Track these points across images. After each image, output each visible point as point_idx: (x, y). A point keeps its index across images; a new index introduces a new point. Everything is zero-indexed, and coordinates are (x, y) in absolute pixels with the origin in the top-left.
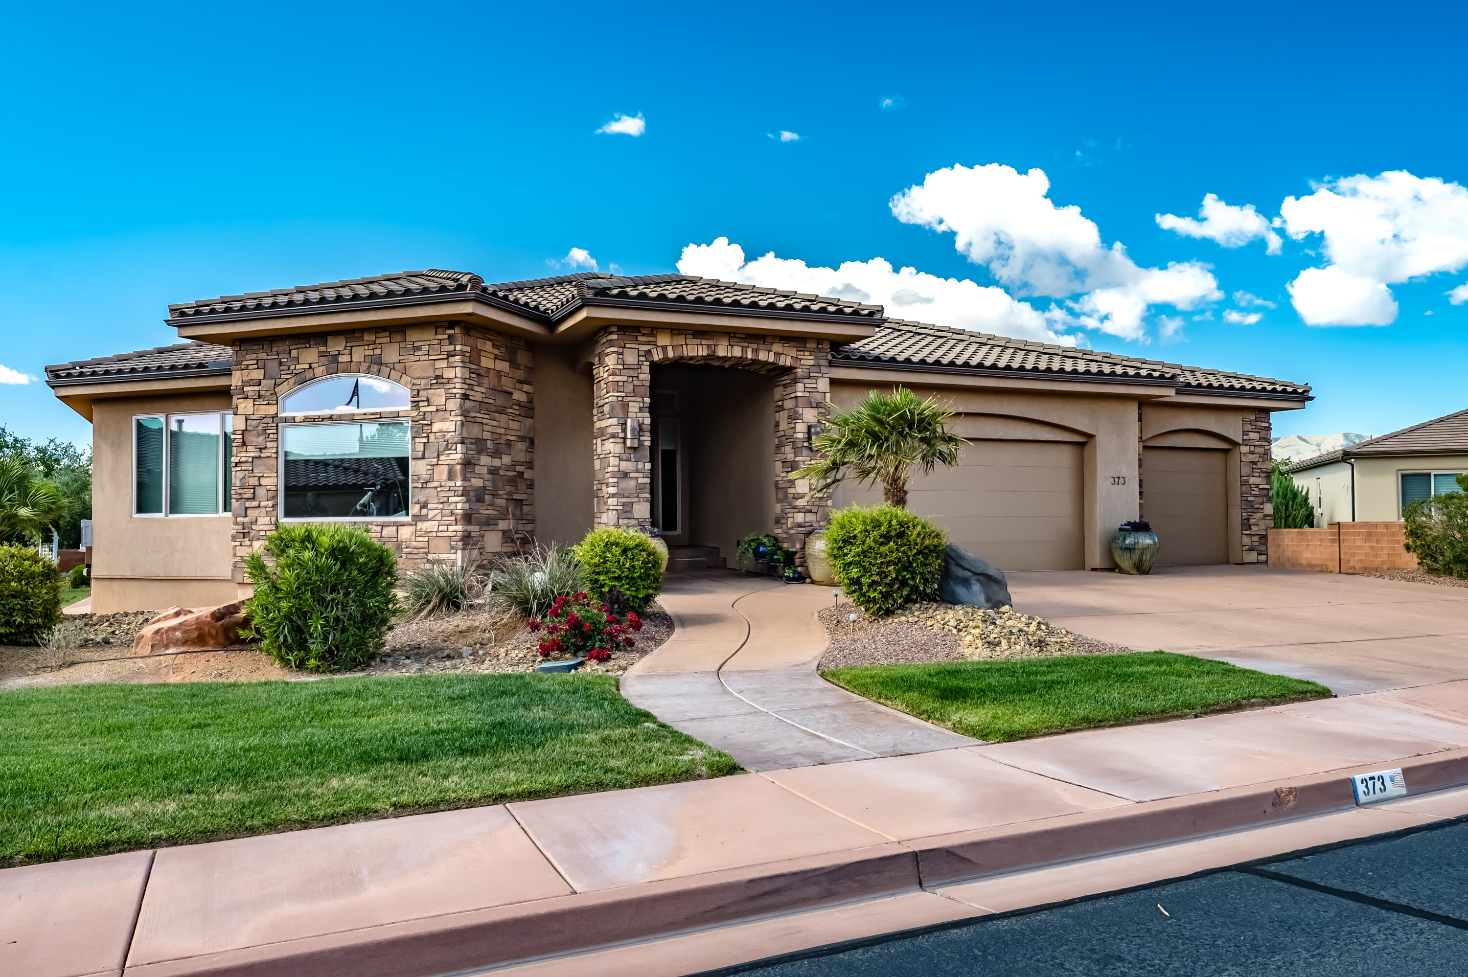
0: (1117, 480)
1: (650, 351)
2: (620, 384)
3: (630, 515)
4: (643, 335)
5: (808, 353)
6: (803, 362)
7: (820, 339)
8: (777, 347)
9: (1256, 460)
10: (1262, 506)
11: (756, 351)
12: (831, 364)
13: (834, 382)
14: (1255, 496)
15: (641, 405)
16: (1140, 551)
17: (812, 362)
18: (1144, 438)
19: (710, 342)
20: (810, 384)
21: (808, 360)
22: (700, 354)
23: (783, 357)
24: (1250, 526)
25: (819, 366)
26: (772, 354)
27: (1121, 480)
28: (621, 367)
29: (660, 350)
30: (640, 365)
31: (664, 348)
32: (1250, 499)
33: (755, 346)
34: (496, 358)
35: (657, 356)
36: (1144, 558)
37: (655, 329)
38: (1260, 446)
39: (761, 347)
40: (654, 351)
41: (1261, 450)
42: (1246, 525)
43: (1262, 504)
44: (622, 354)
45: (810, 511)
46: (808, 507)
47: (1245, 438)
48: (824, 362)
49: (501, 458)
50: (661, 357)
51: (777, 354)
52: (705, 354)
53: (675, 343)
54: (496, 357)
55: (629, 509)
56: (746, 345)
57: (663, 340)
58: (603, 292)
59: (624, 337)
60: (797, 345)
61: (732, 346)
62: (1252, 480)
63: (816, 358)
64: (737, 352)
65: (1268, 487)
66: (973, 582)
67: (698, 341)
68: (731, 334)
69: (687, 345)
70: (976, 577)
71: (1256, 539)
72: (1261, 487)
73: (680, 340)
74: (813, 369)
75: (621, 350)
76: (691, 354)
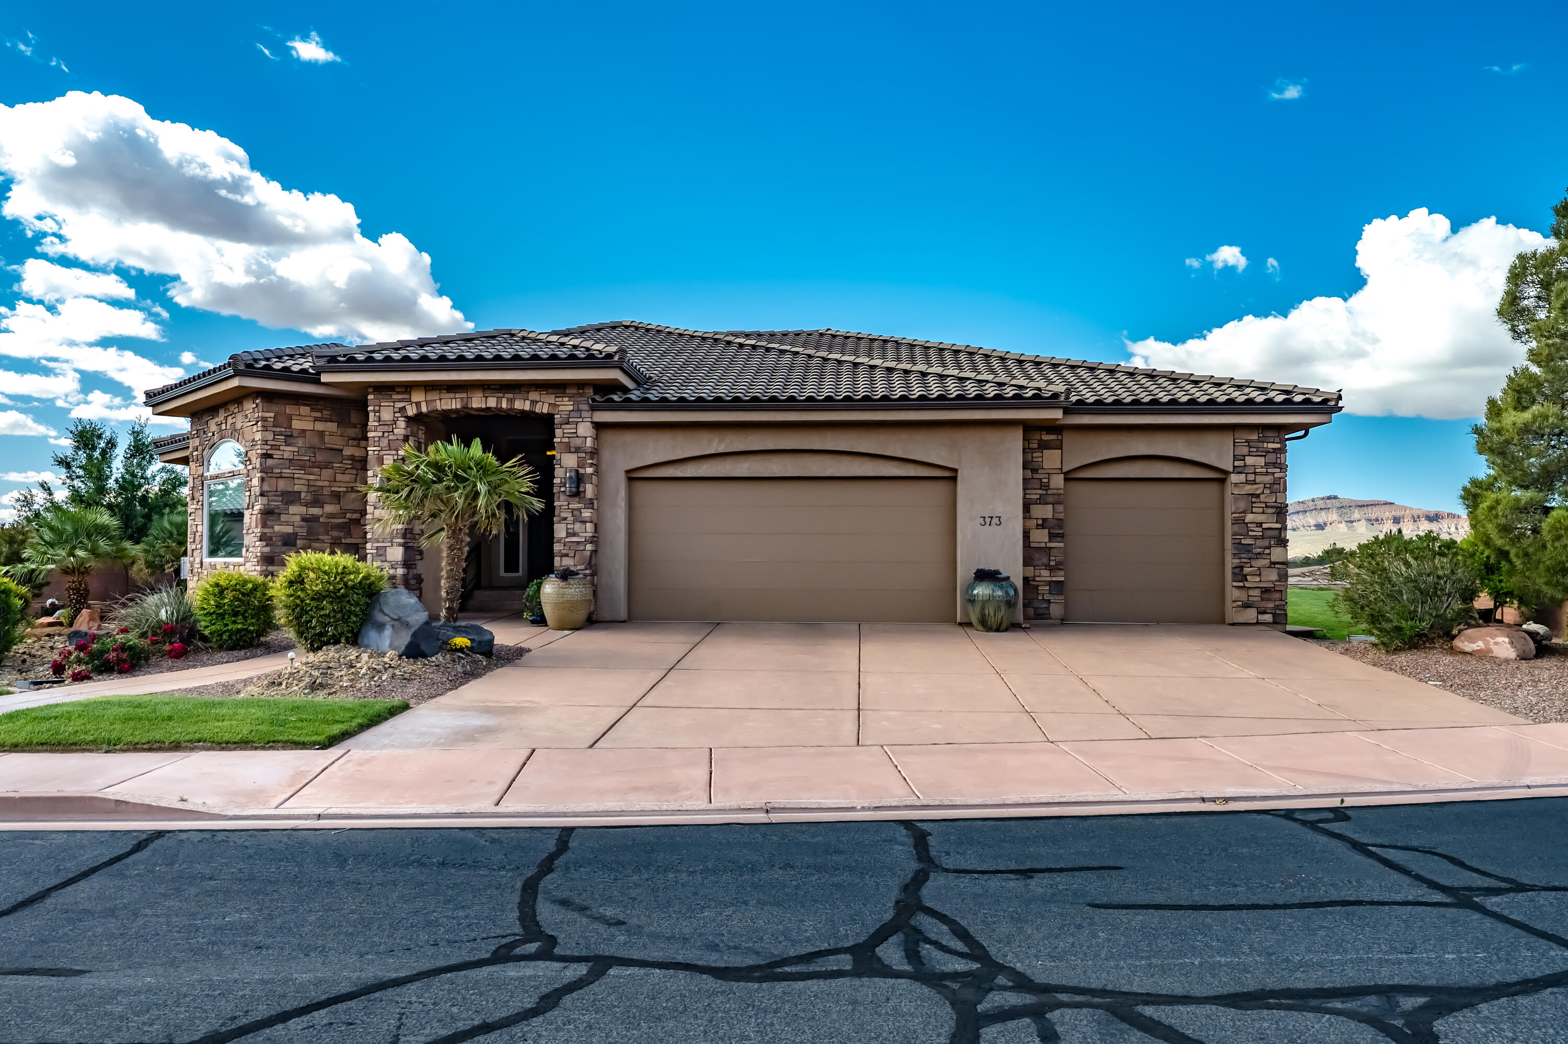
0: (988, 520)
1: (404, 407)
2: (377, 439)
3: (383, 558)
4: (398, 393)
5: (567, 399)
6: (561, 408)
7: (581, 385)
8: (534, 395)
9: (1258, 492)
10: (1267, 551)
11: (511, 401)
12: (593, 409)
13: (599, 427)
14: (1255, 538)
15: (396, 457)
16: (980, 604)
17: (571, 408)
18: (1065, 470)
19: (464, 395)
20: (569, 429)
21: (566, 405)
22: (454, 407)
23: (539, 406)
24: (1246, 576)
25: (579, 410)
26: (528, 403)
27: (995, 520)
28: (377, 424)
29: (414, 405)
30: (395, 422)
31: (418, 404)
32: (1248, 541)
33: (511, 396)
34: (315, 421)
35: (411, 411)
36: (986, 612)
37: (408, 387)
38: (1267, 473)
39: (517, 396)
40: (408, 408)
41: (1268, 479)
42: (1240, 575)
43: (1269, 548)
44: (379, 411)
45: (567, 555)
46: (564, 552)
47: (1237, 463)
48: (584, 407)
49: (323, 507)
50: (415, 412)
51: (534, 403)
52: (459, 406)
53: (429, 398)
54: (316, 419)
55: (382, 552)
56: (501, 395)
57: (418, 396)
58: (333, 359)
59: (380, 396)
60: (556, 391)
61: (486, 397)
62: (1249, 518)
63: (576, 403)
64: (492, 403)
65: (1278, 526)
66: (388, 627)
67: (452, 395)
68: (486, 387)
69: (440, 399)
70: (392, 623)
71: (1257, 592)
72: (1265, 526)
73: (433, 396)
74: (572, 414)
75: (377, 408)
76: (444, 408)
